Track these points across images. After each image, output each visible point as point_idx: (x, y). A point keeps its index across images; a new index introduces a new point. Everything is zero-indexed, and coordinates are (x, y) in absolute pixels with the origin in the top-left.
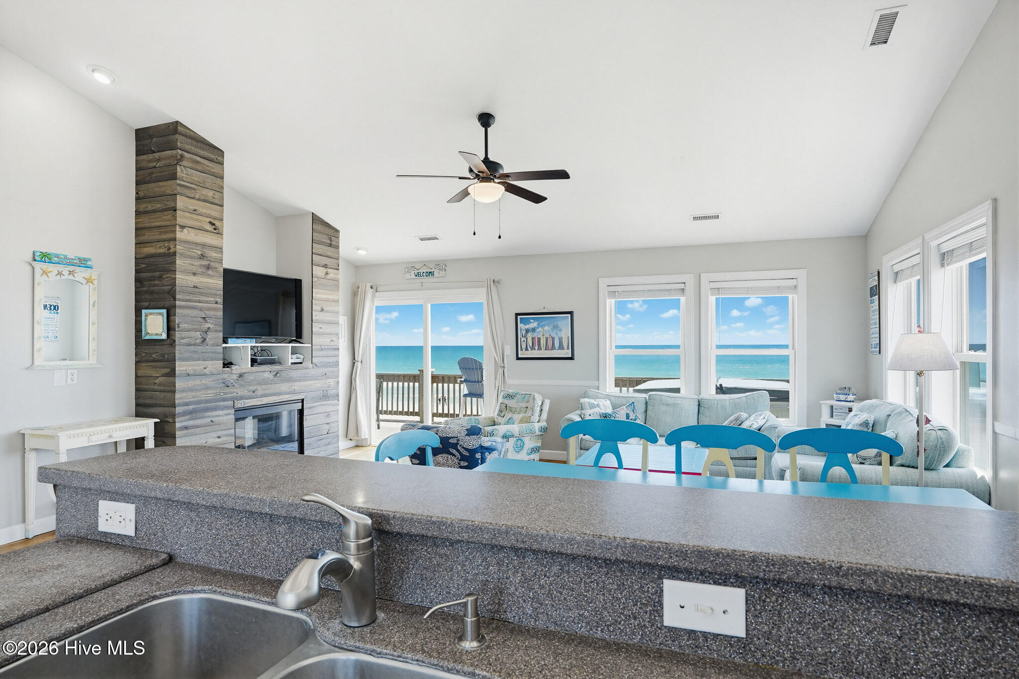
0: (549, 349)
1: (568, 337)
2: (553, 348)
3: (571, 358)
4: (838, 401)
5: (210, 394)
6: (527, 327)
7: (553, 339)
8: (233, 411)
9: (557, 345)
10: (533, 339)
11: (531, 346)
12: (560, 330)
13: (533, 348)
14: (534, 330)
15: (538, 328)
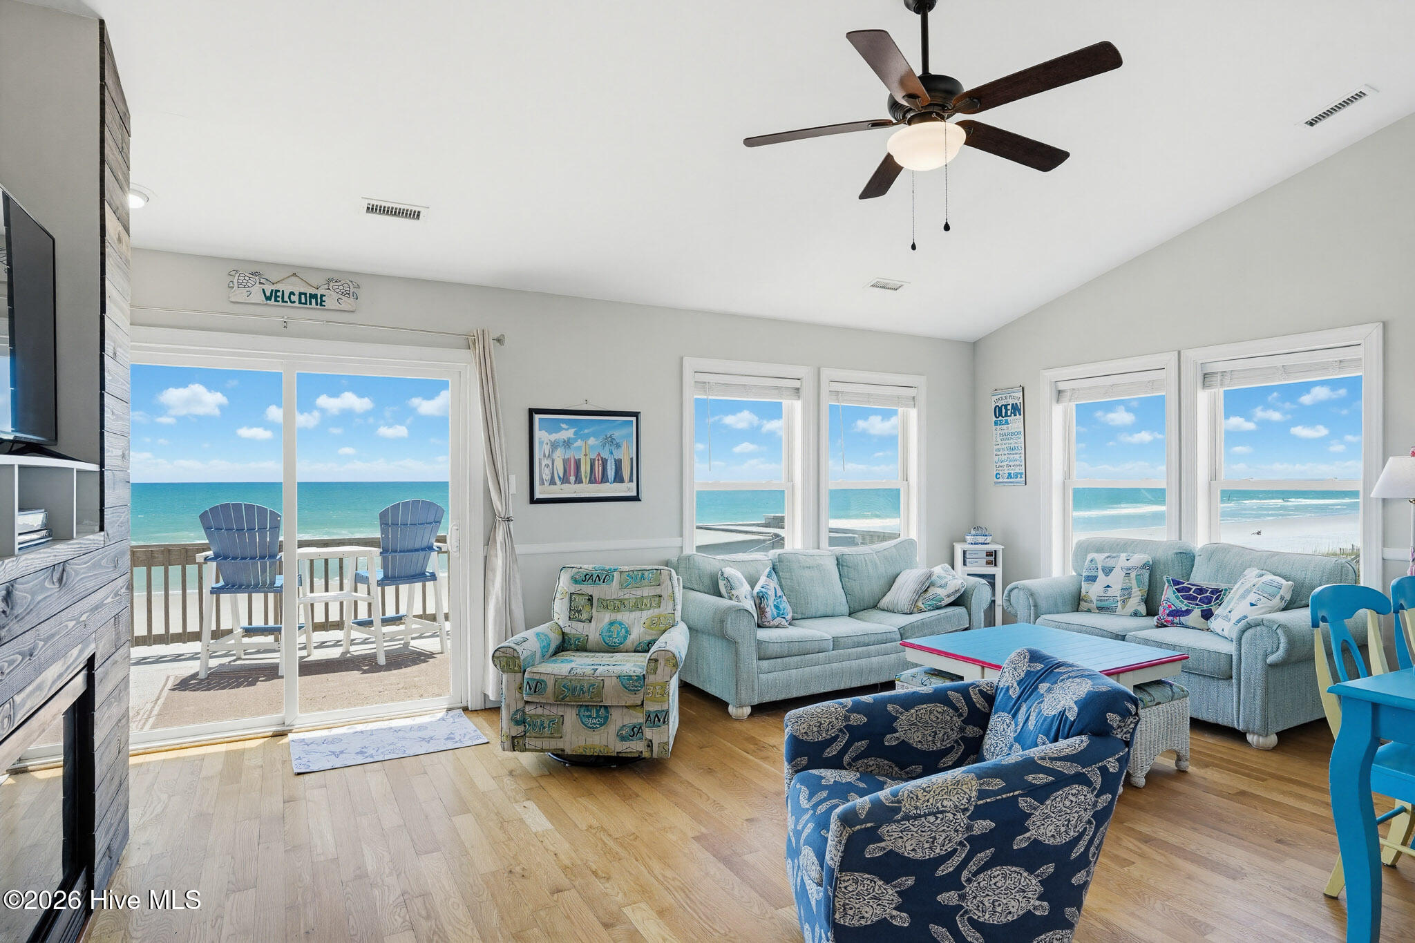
0: (596, 482)
1: (632, 459)
2: (604, 479)
3: (636, 498)
4: (975, 544)
6: (554, 437)
7: (604, 462)
9: (611, 473)
10: (566, 462)
11: (562, 476)
12: (618, 446)
13: (565, 480)
14: (567, 444)
15: (576, 440)
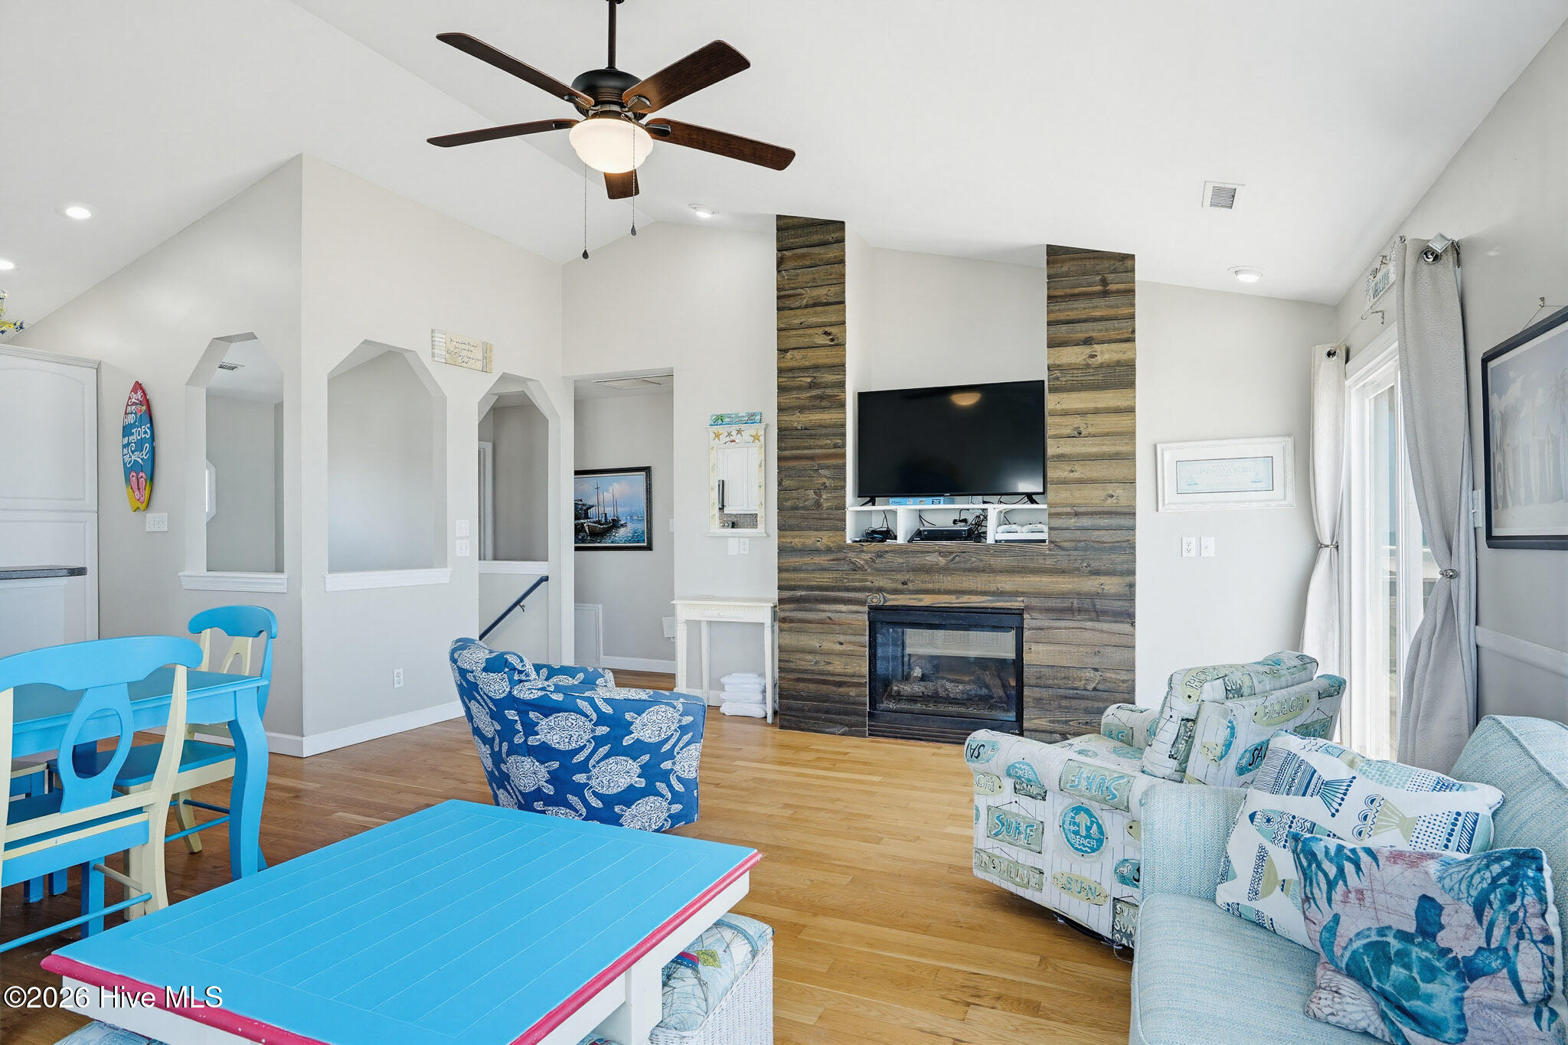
5: (827, 578)
8: (866, 609)
